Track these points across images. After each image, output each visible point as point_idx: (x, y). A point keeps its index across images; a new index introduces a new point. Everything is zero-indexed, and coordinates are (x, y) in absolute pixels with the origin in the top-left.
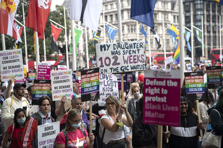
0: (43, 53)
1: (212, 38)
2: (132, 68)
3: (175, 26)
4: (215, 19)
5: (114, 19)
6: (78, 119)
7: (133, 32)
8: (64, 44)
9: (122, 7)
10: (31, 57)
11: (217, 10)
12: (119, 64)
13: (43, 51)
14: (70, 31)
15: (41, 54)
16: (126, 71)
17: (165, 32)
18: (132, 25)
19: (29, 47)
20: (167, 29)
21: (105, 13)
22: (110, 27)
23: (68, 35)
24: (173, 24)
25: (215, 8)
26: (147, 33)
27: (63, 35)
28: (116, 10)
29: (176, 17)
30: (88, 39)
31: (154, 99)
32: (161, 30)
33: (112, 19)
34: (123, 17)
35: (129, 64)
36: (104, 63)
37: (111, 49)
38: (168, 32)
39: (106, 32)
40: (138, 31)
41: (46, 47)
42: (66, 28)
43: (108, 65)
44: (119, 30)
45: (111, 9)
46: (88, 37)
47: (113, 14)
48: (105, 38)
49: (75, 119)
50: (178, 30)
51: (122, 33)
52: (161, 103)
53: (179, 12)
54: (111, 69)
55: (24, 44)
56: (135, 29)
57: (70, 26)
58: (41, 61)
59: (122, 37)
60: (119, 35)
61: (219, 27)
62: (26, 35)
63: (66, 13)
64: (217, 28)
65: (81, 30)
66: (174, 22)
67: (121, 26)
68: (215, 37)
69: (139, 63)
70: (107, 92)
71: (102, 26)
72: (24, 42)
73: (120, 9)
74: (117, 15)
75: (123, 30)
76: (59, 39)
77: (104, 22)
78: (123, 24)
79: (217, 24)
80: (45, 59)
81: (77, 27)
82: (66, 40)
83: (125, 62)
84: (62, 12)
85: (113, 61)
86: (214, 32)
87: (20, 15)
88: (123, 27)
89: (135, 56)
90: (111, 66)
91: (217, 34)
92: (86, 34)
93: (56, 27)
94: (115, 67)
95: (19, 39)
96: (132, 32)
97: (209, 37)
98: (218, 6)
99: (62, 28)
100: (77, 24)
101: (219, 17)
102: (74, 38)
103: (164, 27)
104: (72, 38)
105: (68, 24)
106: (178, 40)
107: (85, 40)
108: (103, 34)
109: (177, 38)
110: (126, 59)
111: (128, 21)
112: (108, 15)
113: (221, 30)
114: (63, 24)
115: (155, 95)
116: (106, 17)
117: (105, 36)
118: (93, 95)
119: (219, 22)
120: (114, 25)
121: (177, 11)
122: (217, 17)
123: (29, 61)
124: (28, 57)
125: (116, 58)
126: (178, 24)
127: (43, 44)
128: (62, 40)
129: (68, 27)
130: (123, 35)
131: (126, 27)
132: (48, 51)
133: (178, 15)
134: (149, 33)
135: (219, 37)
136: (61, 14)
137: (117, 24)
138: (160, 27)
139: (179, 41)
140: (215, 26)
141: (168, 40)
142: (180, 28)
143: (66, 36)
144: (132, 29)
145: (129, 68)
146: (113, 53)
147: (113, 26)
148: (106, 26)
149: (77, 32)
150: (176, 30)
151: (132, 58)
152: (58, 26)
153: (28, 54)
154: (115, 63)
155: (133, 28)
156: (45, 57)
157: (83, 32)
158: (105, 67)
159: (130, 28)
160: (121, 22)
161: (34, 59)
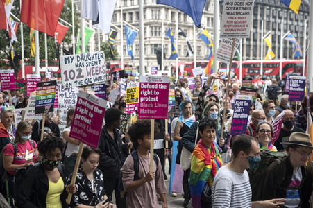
0: (44, 57)
1: (252, 48)
2: (95, 80)
3: (208, 30)
4: (257, 24)
5: (134, 18)
6: (28, 131)
7: (158, 35)
8: (71, 46)
9: (145, 3)
10: (29, 61)
11: (259, 13)
12: (83, 76)
13: (45, 54)
14: (79, 30)
15: (42, 58)
16: (89, 83)
17: (196, 38)
18: (156, 27)
19: (26, 48)
20: (199, 34)
21: (123, 10)
22: (129, 28)
23: (76, 36)
24: (207, 27)
25: (257, 11)
26: (174, 37)
27: (69, 35)
28: (138, 6)
29: (210, 19)
30: (101, 41)
31: (147, 99)
32: (191, 34)
33: (131, 18)
34: (145, 16)
35: (92, 77)
36: (68, 76)
37: (75, 61)
38: (199, 37)
39: (124, 34)
40: (163, 35)
41: (48, 49)
42: (73, 26)
43: (73, 79)
44: (140, 33)
45: (131, 5)
46: (101, 39)
47: (133, 11)
48: (122, 41)
49: (25, 131)
50: (213, 36)
51: (143, 37)
52: (153, 102)
53: (215, 14)
54: (75, 82)
55: (21, 45)
56: (159, 32)
57: (79, 24)
58: (41, 66)
59: (143, 41)
60: (140, 39)
61: (261, 34)
62: (24, 32)
63: (75, 8)
64: (258, 35)
65: (93, 30)
66: (208, 25)
67: (143, 27)
68: (255, 46)
69: (101, 75)
70: (69, 105)
71: (119, 26)
72: (20, 41)
73: (143, 5)
74: (138, 13)
75: (145, 32)
76: (65, 40)
77: (122, 21)
78: (145, 24)
79: (258, 30)
80: (47, 65)
81: (88, 26)
82: (73, 42)
83: (89, 74)
84: (70, 6)
85: (77, 73)
86: (255, 40)
87: (16, 7)
88: (145, 28)
89: (97, 67)
90: (76, 79)
91: (258, 43)
92: (99, 35)
93: (61, 24)
94: (79, 80)
95: (14, 38)
96: (156, 35)
97: (249, 46)
98: (261, 8)
99: (68, 26)
100: (88, 21)
101: (261, 22)
102: (84, 39)
103: (195, 31)
104: (81, 39)
105: (76, 21)
106: (211, 48)
107: (96, 43)
108: (120, 36)
109: (210, 45)
110: (89, 71)
111: (152, 21)
112: (127, 12)
113: (262, 38)
114: (70, 21)
115: (148, 96)
116: (124, 15)
117: (122, 38)
118: (48, 107)
119: (261, 28)
120: (134, 25)
121: (212, 12)
122: (259, 22)
123: (25, 66)
124: (25, 61)
125: (80, 71)
126: (213, 28)
127: (44, 46)
128: (69, 41)
129: (76, 25)
130: (145, 38)
131: (148, 29)
132: (50, 53)
133: (213, 16)
134: (177, 38)
135: (260, 46)
136: (68, 8)
137: (138, 25)
138: (191, 31)
139: (213, 50)
140: (257, 33)
141: (199, 47)
142: (214, 33)
143: (73, 37)
144: (156, 32)
145: (92, 80)
146: (77, 66)
147: (133, 27)
148: (124, 26)
149: (88, 31)
150: (210, 36)
151: (94, 69)
152: (64, 24)
153: (25, 57)
154: (79, 76)
155: (158, 30)
156: (46, 61)
157: (94, 32)
158: (70, 81)
159: (154, 30)
160: (143, 22)
161: (33, 63)
